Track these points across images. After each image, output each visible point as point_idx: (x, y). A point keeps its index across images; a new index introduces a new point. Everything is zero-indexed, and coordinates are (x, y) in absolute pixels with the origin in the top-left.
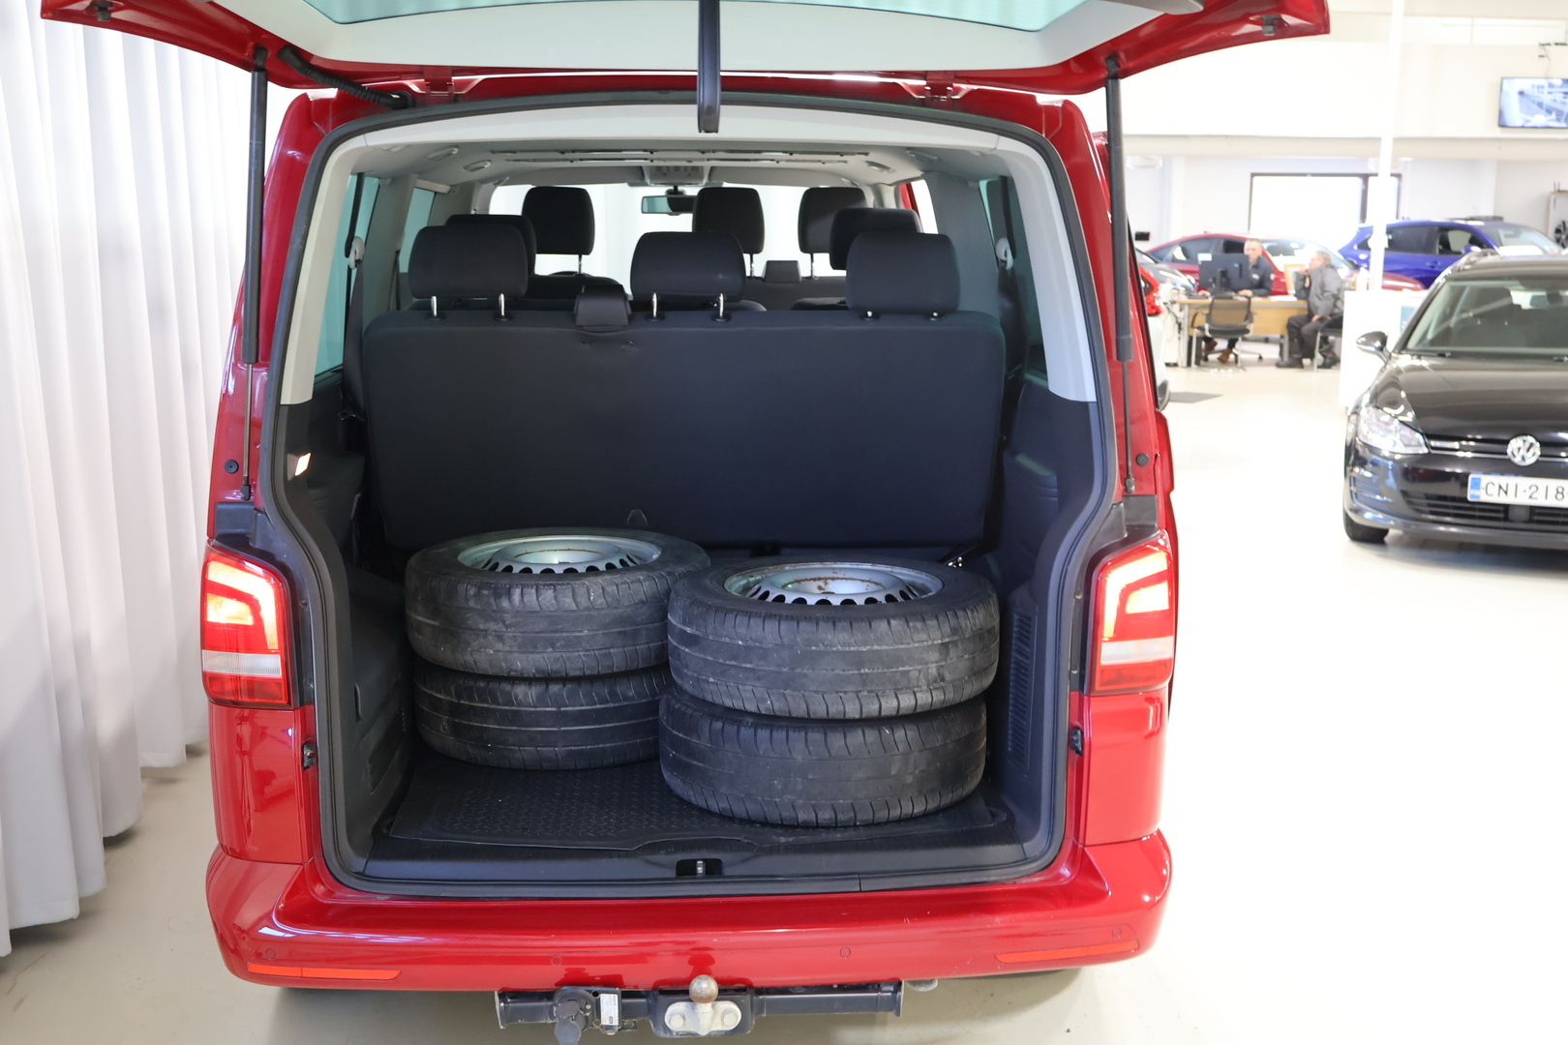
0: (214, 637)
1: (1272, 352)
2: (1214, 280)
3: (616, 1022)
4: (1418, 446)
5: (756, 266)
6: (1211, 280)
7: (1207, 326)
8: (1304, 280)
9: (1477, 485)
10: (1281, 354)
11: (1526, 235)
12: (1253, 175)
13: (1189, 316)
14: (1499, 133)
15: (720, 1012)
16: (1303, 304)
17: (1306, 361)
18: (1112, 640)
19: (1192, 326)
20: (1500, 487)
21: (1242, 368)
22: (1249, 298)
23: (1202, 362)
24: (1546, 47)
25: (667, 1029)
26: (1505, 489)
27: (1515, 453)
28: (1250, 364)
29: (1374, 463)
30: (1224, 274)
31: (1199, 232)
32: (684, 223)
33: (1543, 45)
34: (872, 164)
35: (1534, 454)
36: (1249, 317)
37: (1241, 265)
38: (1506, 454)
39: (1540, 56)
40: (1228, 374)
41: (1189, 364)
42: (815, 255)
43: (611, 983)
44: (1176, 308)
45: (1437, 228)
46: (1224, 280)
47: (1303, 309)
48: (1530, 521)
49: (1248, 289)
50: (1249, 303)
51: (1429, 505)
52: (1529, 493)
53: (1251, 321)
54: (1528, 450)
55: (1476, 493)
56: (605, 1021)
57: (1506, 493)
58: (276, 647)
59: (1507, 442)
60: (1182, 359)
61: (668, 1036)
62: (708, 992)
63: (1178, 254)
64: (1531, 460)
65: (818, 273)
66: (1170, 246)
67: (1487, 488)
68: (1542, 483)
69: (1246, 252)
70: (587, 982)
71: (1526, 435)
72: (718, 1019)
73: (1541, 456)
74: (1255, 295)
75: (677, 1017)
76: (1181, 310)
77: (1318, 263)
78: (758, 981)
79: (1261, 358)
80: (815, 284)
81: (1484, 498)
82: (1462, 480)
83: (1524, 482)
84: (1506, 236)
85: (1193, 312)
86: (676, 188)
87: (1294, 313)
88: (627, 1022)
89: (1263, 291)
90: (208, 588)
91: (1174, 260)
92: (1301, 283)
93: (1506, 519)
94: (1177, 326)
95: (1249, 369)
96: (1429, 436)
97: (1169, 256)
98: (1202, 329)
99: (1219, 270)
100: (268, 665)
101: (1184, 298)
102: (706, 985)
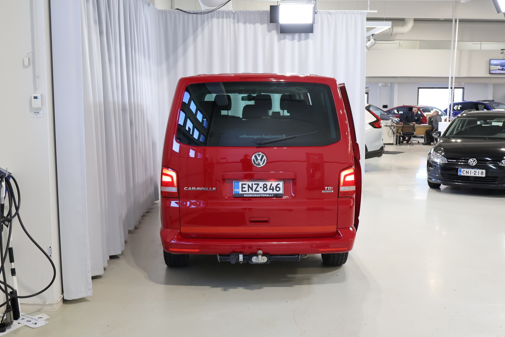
0: (164, 184)
1: (422, 141)
2: (404, 119)
3: (242, 261)
4: (445, 161)
5: (270, 113)
6: (403, 119)
7: (401, 133)
8: (431, 119)
9: (460, 171)
10: (425, 141)
11: (501, 106)
12: (419, 88)
13: (396, 129)
14: (489, 76)
15: (263, 258)
16: (430, 126)
17: (432, 143)
18: (342, 186)
19: (397, 132)
20: (467, 172)
21: (412, 145)
22: (414, 124)
23: (401, 143)
24: (503, 50)
25: (252, 262)
26: (467, 173)
27: (470, 162)
28: (415, 144)
29: (435, 166)
30: (407, 117)
31: (402, 105)
32: (252, 103)
33: (502, 50)
34: (297, 89)
35: (475, 163)
36: (414, 130)
37: (412, 115)
38: (468, 163)
39: (501, 53)
40: (408, 147)
41: (397, 144)
42: (284, 110)
43: (241, 253)
44: (392, 127)
45: (474, 104)
46: (407, 119)
47: (430, 127)
48: (475, 181)
49: (414, 122)
50: (414, 126)
51: (449, 177)
52: (474, 173)
53: (415, 131)
54: (474, 162)
55: (460, 173)
56: (240, 260)
57: (468, 173)
58: (176, 186)
59: (468, 160)
60: (395, 143)
61: (252, 263)
62: (261, 253)
63: (396, 111)
64: (474, 164)
65: (285, 115)
66: (393, 109)
67: (464, 172)
68: (477, 170)
69: (413, 111)
70: (237, 252)
71: (474, 158)
72: (263, 260)
73: (477, 163)
74: (416, 124)
75: (254, 259)
76: (394, 128)
77: (435, 114)
78: (271, 253)
79: (418, 142)
80: (284, 117)
81: (462, 174)
82: (457, 170)
83: (473, 170)
84: (495, 106)
85: (398, 128)
86: (250, 94)
87: (428, 129)
88: (244, 261)
89: (419, 122)
90: (162, 174)
91: (394, 113)
92: (430, 120)
93: (468, 180)
94: (393, 133)
95: (414, 145)
96: (448, 158)
97: (393, 112)
98: (400, 133)
99: (405, 116)
100: (174, 190)
101: (395, 124)
102: (260, 252)
